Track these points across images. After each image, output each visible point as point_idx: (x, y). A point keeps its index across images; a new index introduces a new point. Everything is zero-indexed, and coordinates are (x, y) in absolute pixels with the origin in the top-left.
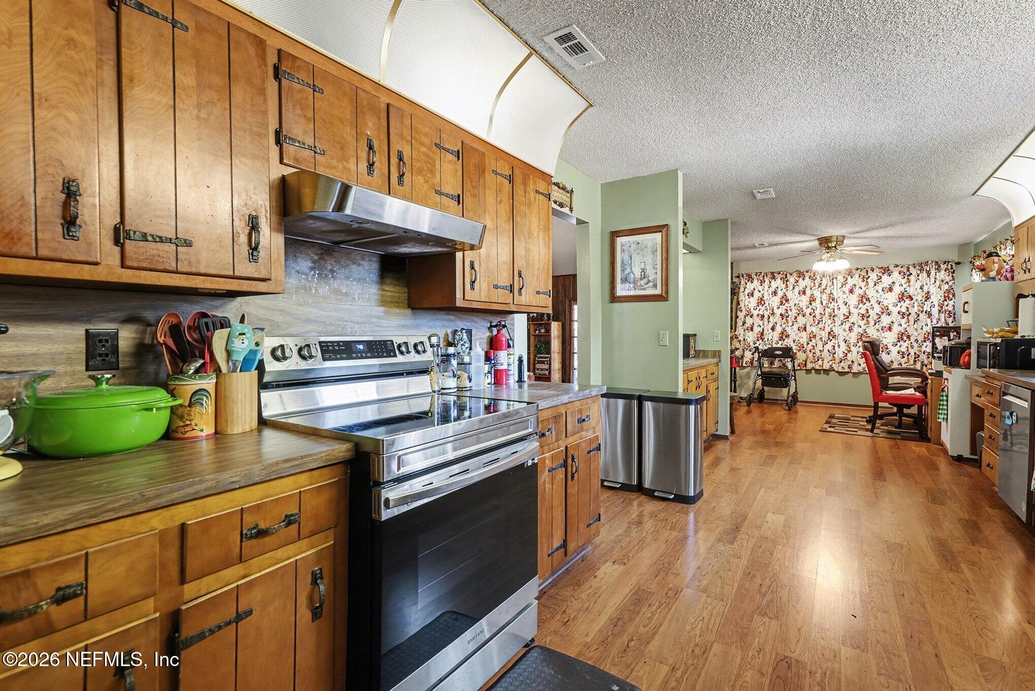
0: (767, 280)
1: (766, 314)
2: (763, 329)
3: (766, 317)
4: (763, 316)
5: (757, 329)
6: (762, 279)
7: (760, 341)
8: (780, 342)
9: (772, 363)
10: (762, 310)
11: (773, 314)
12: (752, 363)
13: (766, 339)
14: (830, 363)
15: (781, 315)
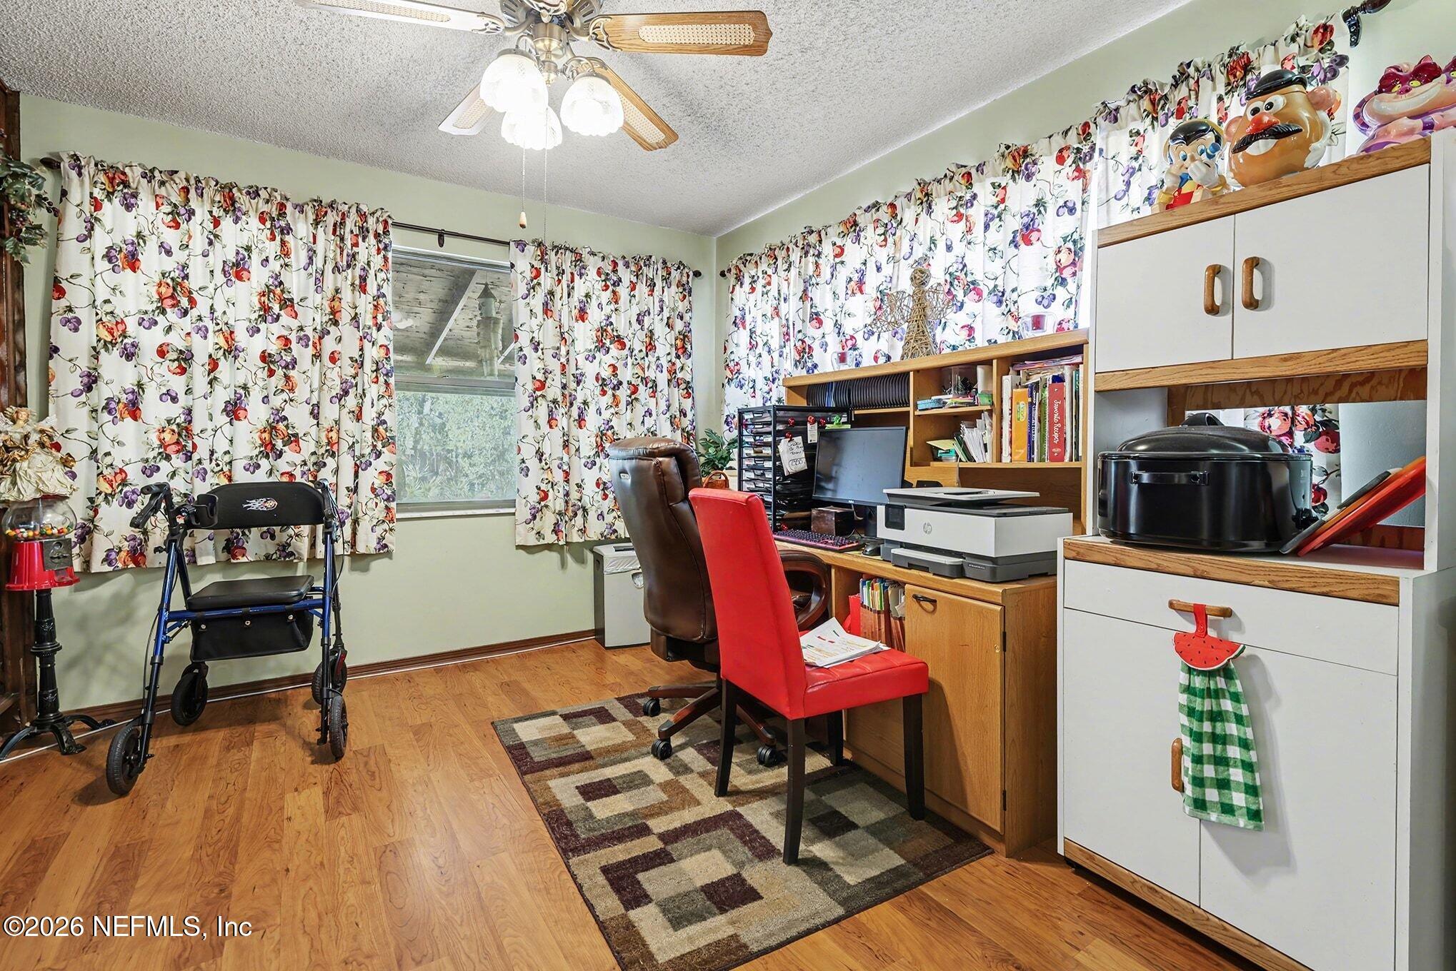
0: (202, 211)
1: (203, 349)
2: (189, 412)
3: (201, 358)
4: (184, 360)
5: (156, 410)
6: (176, 198)
7: (177, 461)
8: (265, 464)
9: (232, 548)
10: (179, 332)
11: (232, 351)
12: (137, 555)
13: (202, 452)
14: (379, 530)
15: (265, 357)
